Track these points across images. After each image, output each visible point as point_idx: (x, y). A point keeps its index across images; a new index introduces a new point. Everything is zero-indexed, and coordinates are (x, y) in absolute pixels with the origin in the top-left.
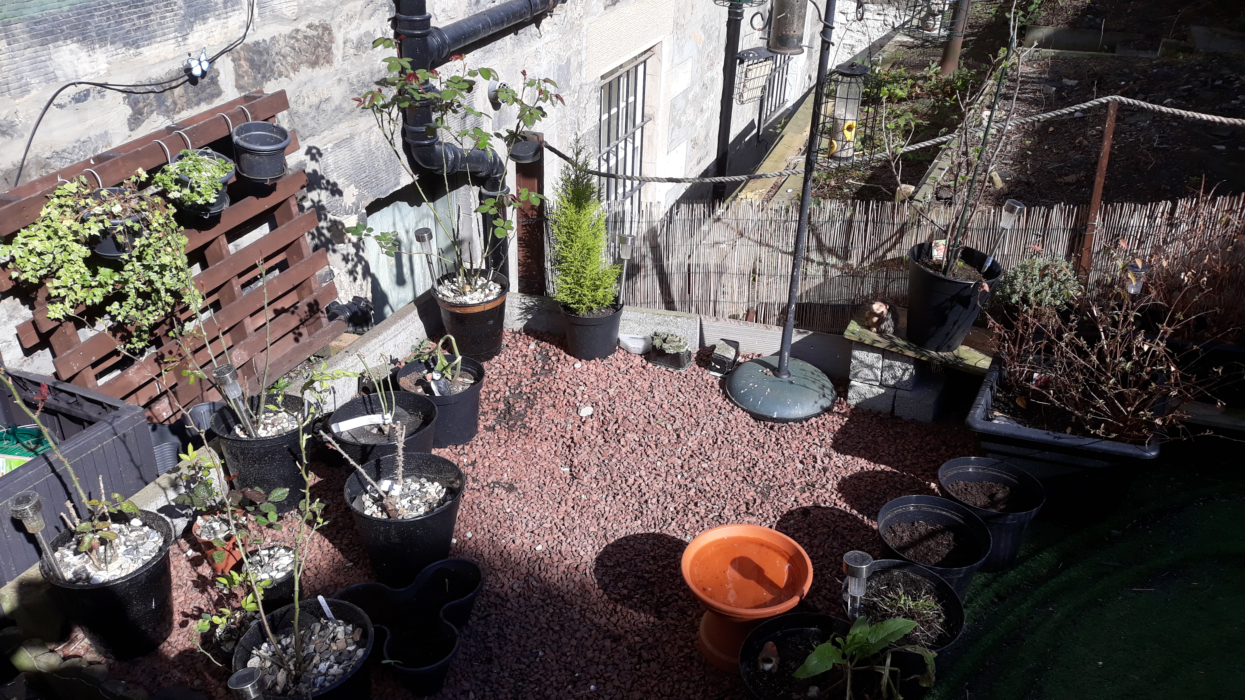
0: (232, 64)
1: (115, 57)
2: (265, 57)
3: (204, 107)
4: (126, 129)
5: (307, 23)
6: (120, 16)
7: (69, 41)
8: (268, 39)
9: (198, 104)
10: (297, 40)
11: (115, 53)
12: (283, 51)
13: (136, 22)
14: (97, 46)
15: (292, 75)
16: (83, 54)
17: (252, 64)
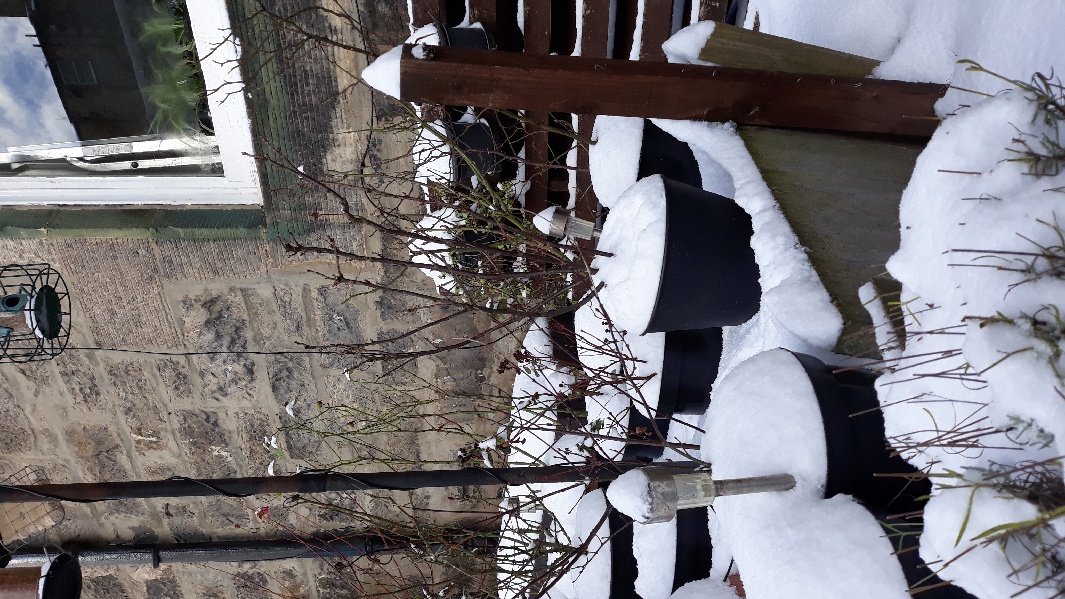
1: (344, 121)
6: (304, 104)
7: (324, 161)
11: (339, 120)
13: (311, 88)
14: (331, 135)
16: (338, 151)
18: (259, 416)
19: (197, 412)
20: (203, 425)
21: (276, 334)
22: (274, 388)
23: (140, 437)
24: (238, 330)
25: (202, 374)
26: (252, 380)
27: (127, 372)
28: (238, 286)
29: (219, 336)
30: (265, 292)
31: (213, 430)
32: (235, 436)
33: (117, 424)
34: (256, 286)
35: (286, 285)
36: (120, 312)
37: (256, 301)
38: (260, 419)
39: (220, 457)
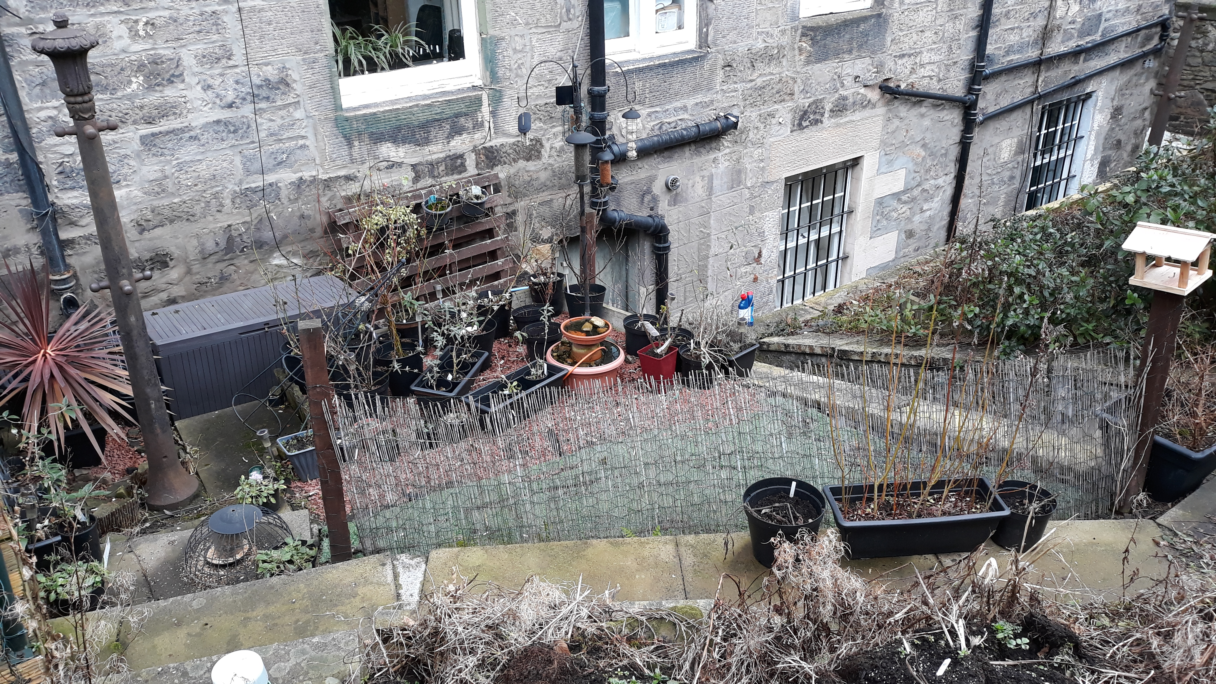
0: (474, 157)
1: (409, 151)
2: (495, 154)
4: (411, 184)
6: (415, 132)
7: (387, 142)
8: (498, 145)
9: (452, 174)
10: (518, 147)
12: (508, 152)
13: (423, 135)
14: (401, 145)
15: (513, 164)
16: (393, 149)
17: (487, 157)
18: (185, 112)
19: (181, 68)
20: (167, 72)
21: (265, 121)
22: (218, 122)
23: (141, 24)
24: (268, 98)
25: (222, 75)
26: (223, 108)
27: (213, 25)
28: (301, 99)
29: (260, 87)
30: (299, 114)
31: (163, 79)
32: (158, 95)
33: (157, 9)
34: (302, 110)
35: (306, 126)
36: (271, 28)
37: (291, 110)
38: (182, 113)
39: (130, 82)
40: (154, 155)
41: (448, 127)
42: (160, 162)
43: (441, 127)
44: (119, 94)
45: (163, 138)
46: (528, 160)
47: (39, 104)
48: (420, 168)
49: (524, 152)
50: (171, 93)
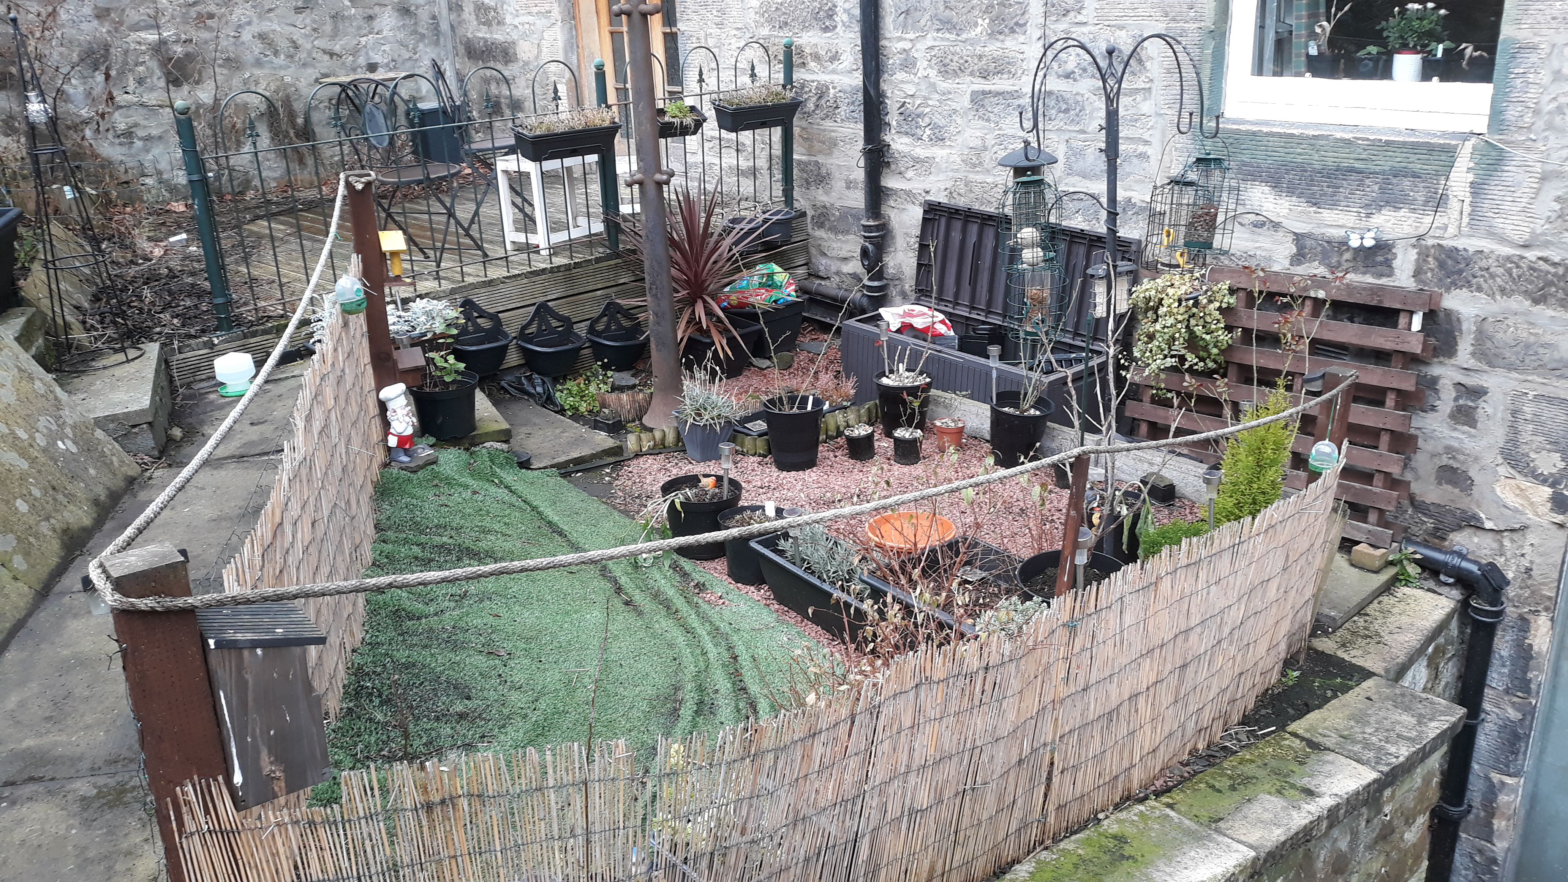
0: (1416, 257)
2: (1462, 266)
3: (1369, 279)
4: (1287, 263)
5: (1540, 254)
7: (1263, 184)
8: (1471, 250)
9: (1364, 273)
10: (1518, 267)
11: (1297, 204)
12: (1491, 270)
13: (1325, 189)
14: (1284, 195)
15: (1498, 297)
17: (1442, 265)
18: (1019, 72)
28: (1154, 87)
30: (1146, 107)
31: (1006, 26)
32: (999, 44)
34: (1153, 102)
35: (1152, 127)
37: (1139, 98)
38: (1016, 73)
39: (976, 24)
40: (980, 117)
41: (1376, 188)
42: (984, 128)
43: (1361, 183)
44: (964, 36)
45: (992, 99)
46: (1536, 302)
47: (899, 34)
48: (1309, 243)
49: (1531, 282)
50: (1011, 44)
